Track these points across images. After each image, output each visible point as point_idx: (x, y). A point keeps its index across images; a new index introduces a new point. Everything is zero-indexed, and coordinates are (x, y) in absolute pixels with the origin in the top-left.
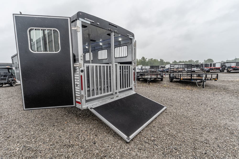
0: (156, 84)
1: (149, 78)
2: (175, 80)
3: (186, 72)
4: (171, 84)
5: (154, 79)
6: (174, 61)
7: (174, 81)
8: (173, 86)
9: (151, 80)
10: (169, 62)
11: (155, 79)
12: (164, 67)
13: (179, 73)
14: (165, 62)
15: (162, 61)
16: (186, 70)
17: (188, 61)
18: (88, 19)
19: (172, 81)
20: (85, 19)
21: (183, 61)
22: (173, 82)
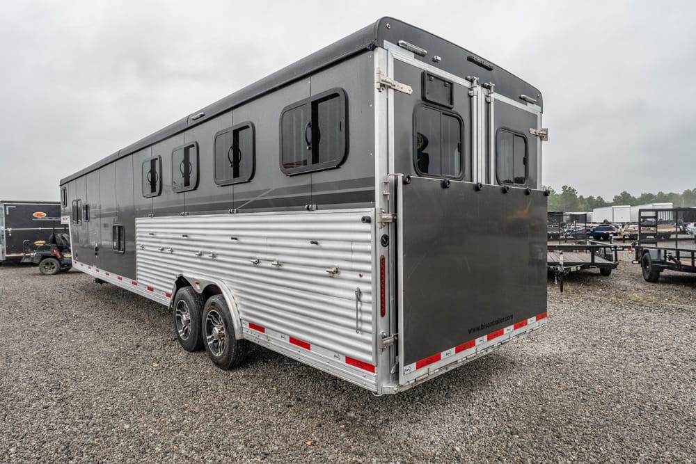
0: (590, 287)
1: (562, 263)
2: (666, 272)
3: (691, 239)
4: (656, 289)
5: (579, 268)
6: (619, 195)
7: (663, 277)
8: (670, 299)
9: (571, 273)
10: (599, 197)
11: (585, 266)
12: (584, 219)
13: (660, 245)
14: (581, 197)
15: (569, 193)
16: (691, 233)
17: (681, 193)
18: (410, 45)
19: (659, 276)
20: (401, 42)
21: (661, 194)
22: (662, 282)
